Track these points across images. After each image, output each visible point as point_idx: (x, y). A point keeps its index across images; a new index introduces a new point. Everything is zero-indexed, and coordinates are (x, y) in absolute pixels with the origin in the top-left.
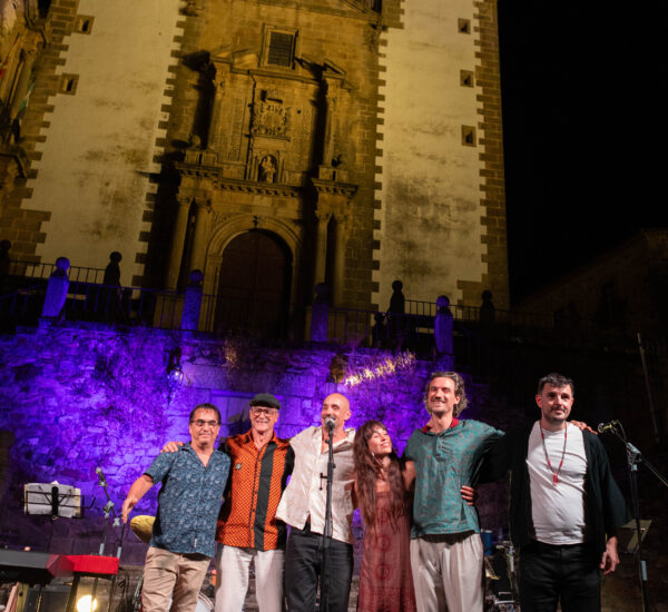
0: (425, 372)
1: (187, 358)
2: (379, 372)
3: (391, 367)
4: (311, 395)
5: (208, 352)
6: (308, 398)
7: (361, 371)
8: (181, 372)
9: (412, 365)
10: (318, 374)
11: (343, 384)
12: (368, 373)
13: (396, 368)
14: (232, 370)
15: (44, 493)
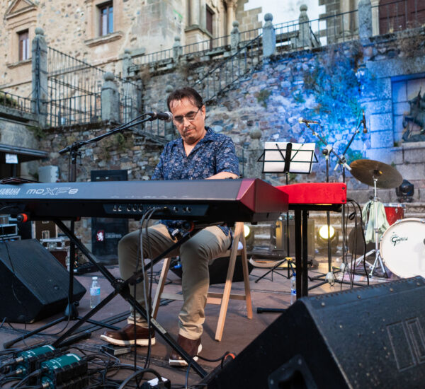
1: (368, 58)
15: (280, 151)
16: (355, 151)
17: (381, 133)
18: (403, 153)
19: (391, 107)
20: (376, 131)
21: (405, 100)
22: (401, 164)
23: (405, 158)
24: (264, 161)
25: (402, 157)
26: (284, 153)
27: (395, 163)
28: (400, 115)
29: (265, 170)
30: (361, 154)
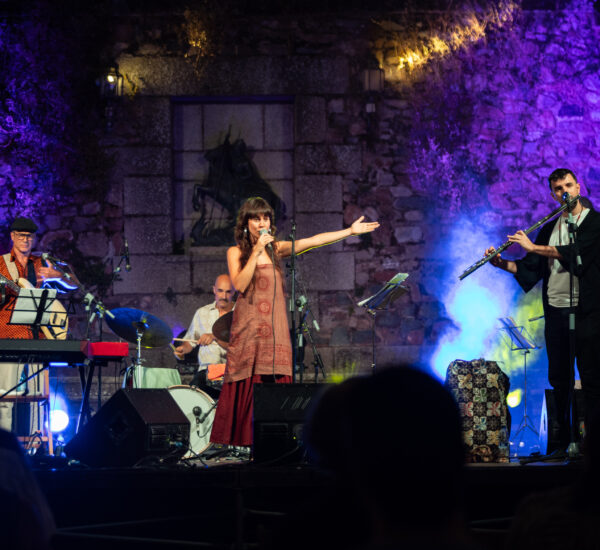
0: (542, 29)
1: (124, 46)
2: (457, 39)
3: (477, 29)
4: (342, 91)
5: (158, 34)
6: (337, 97)
7: (426, 41)
8: (118, 75)
9: (517, 22)
10: (352, 52)
11: (397, 65)
12: (439, 45)
13: (487, 31)
14: (203, 60)
15: (33, 298)
16: (89, 258)
17: (147, 220)
18: (192, 269)
19: (168, 164)
20: (136, 216)
21: (198, 147)
22: (186, 294)
23: (196, 281)
24: (13, 310)
25: (188, 278)
26: (38, 301)
27: (174, 290)
28: (188, 181)
29: (12, 321)
30: (103, 266)
